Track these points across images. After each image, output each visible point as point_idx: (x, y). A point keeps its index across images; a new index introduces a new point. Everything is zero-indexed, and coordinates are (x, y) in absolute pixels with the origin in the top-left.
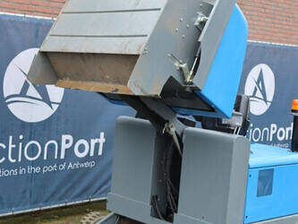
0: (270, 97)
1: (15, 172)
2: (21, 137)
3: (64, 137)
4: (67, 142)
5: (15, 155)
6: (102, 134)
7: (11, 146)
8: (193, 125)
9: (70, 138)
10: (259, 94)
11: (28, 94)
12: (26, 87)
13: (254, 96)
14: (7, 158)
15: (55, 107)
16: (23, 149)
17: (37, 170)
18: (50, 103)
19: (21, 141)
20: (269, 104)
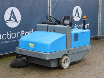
0: (80, 16)
1: (10, 42)
2: (10, 32)
3: (22, 31)
4: (23, 32)
5: (9, 37)
6: (32, 30)
7: (8, 35)
8: (57, 24)
9: (24, 31)
10: (77, 15)
11: (11, 20)
12: (10, 18)
13: (75, 16)
14: (7, 38)
15: (19, 23)
16: (11, 35)
17: (15, 41)
18: (17, 22)
19: (10, 33)
20: (80, 18)
